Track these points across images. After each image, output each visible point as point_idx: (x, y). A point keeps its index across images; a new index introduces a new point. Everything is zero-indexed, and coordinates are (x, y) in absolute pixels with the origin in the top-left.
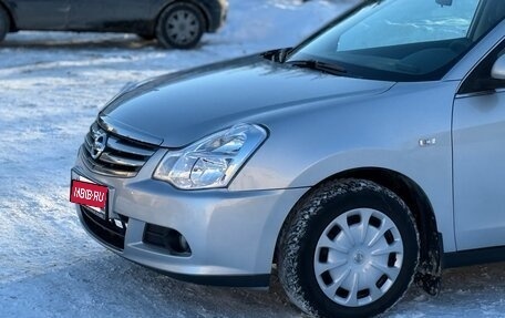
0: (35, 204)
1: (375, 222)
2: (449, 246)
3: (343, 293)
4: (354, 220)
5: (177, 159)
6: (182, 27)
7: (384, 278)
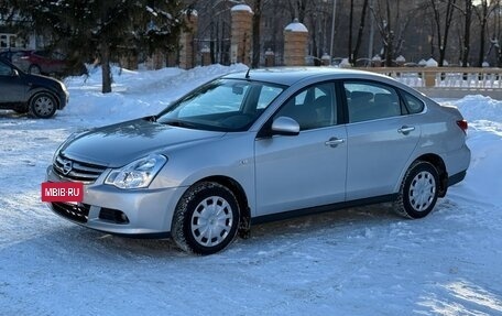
0: (6, 203)
1: (219, 203)
2: (253, 214)
3: (204, 240)
4: (210, 202)
5: (117, 174)
6: (44, 106)
7: (224, 231)
